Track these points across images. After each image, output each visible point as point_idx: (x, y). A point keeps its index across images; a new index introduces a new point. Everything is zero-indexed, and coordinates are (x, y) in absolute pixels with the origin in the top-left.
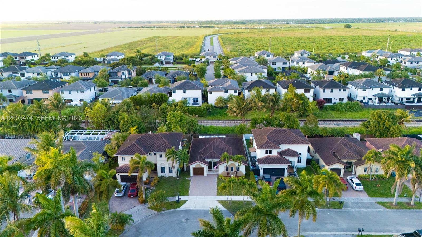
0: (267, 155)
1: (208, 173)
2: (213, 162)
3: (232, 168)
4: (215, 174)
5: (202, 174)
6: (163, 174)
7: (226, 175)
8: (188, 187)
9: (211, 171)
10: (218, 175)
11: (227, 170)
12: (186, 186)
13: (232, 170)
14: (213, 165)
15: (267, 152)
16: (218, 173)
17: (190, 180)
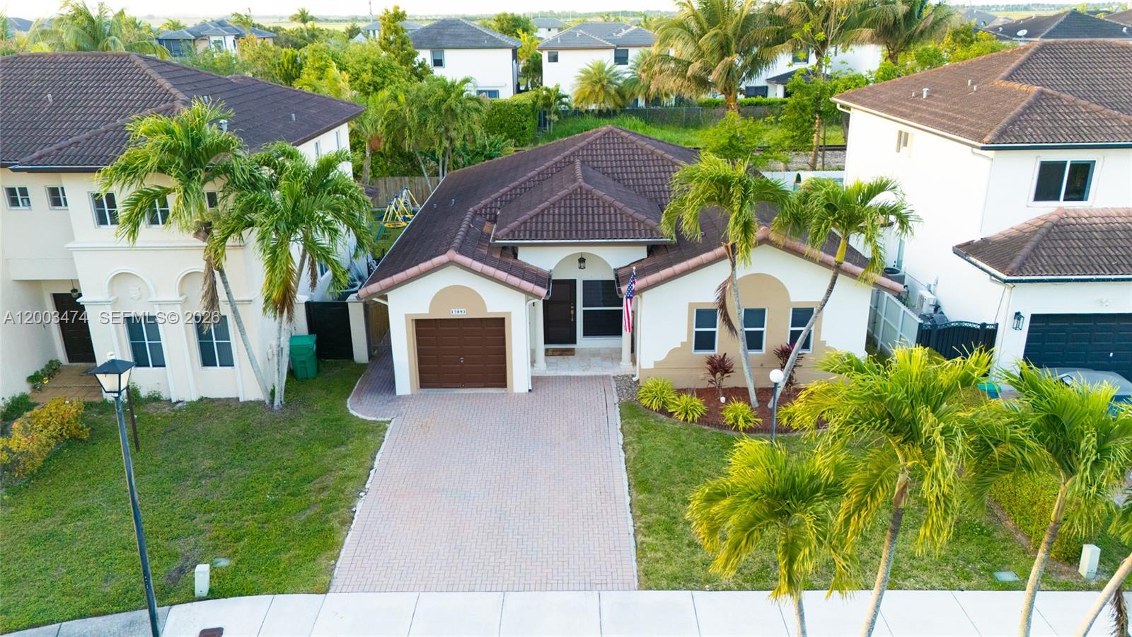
0: (1049, 208)
1: (542, 368)
2: (585, 283)
3: (755, 316)
4: (604, 378)
5: (498, 377)
6: (145, 380)
7: (702, 378)
8: (350, 486)
9: (571, 352)
10: (628, 385)
11: (704, 341)
12: (330, 480)
13: (754, 341)
14: (580, 309)
15: (1048, 185)
16: (625, 367)
17: (376, 430)
